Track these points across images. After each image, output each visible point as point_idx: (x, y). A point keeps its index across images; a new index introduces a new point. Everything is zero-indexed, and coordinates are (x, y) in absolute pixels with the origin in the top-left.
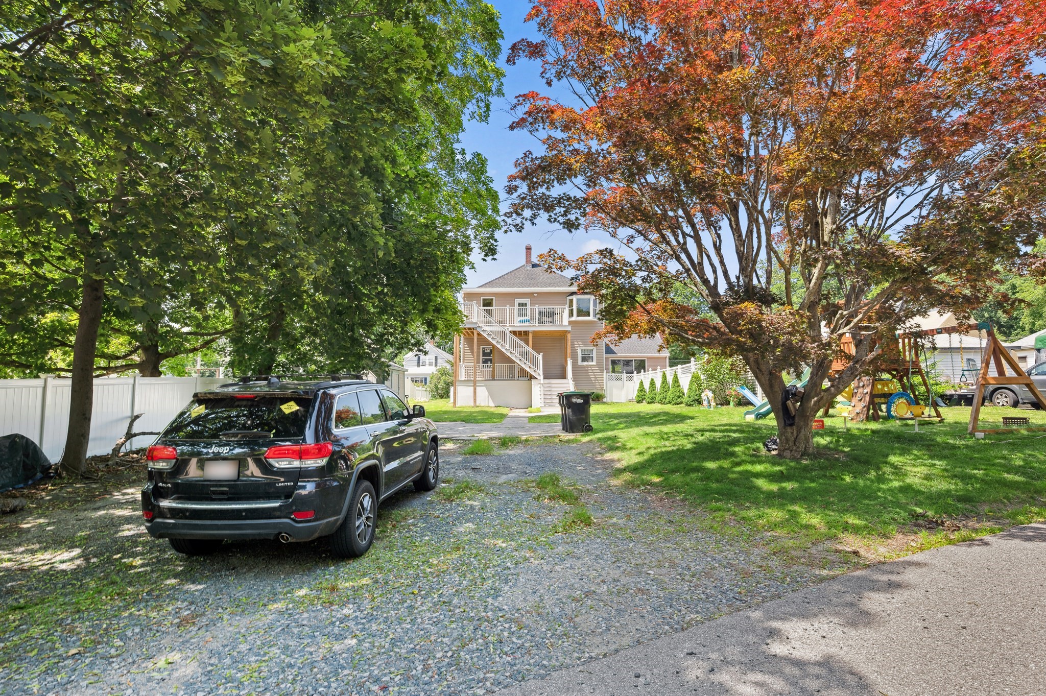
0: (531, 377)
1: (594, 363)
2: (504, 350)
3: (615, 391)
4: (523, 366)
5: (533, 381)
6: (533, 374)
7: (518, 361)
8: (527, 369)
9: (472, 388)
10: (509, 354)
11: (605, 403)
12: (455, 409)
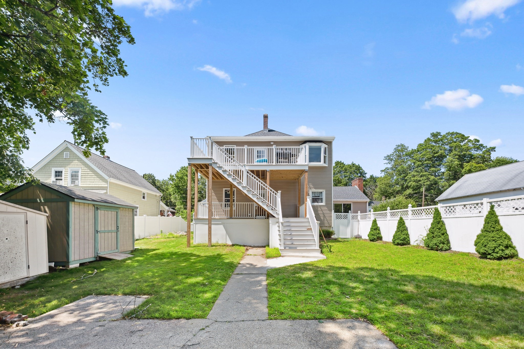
0: (269, 216)
1: (323, 204)
2: (240, 187)
3: (341, 228)
4: (260, 204)
5: (271, 220)
6: (271, 212)
7: (255, 199)
8: (265, 207)
9: (207, 227)
10: (245, 192)
11: (336, 240)
12: (188, 250)
